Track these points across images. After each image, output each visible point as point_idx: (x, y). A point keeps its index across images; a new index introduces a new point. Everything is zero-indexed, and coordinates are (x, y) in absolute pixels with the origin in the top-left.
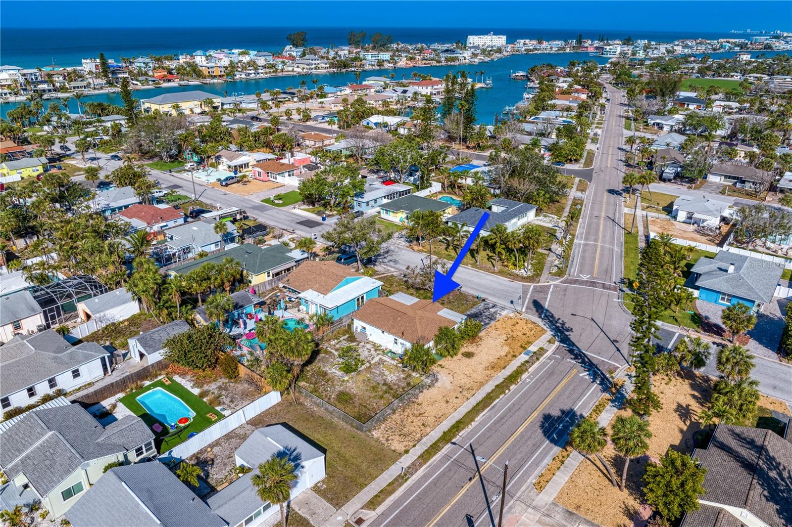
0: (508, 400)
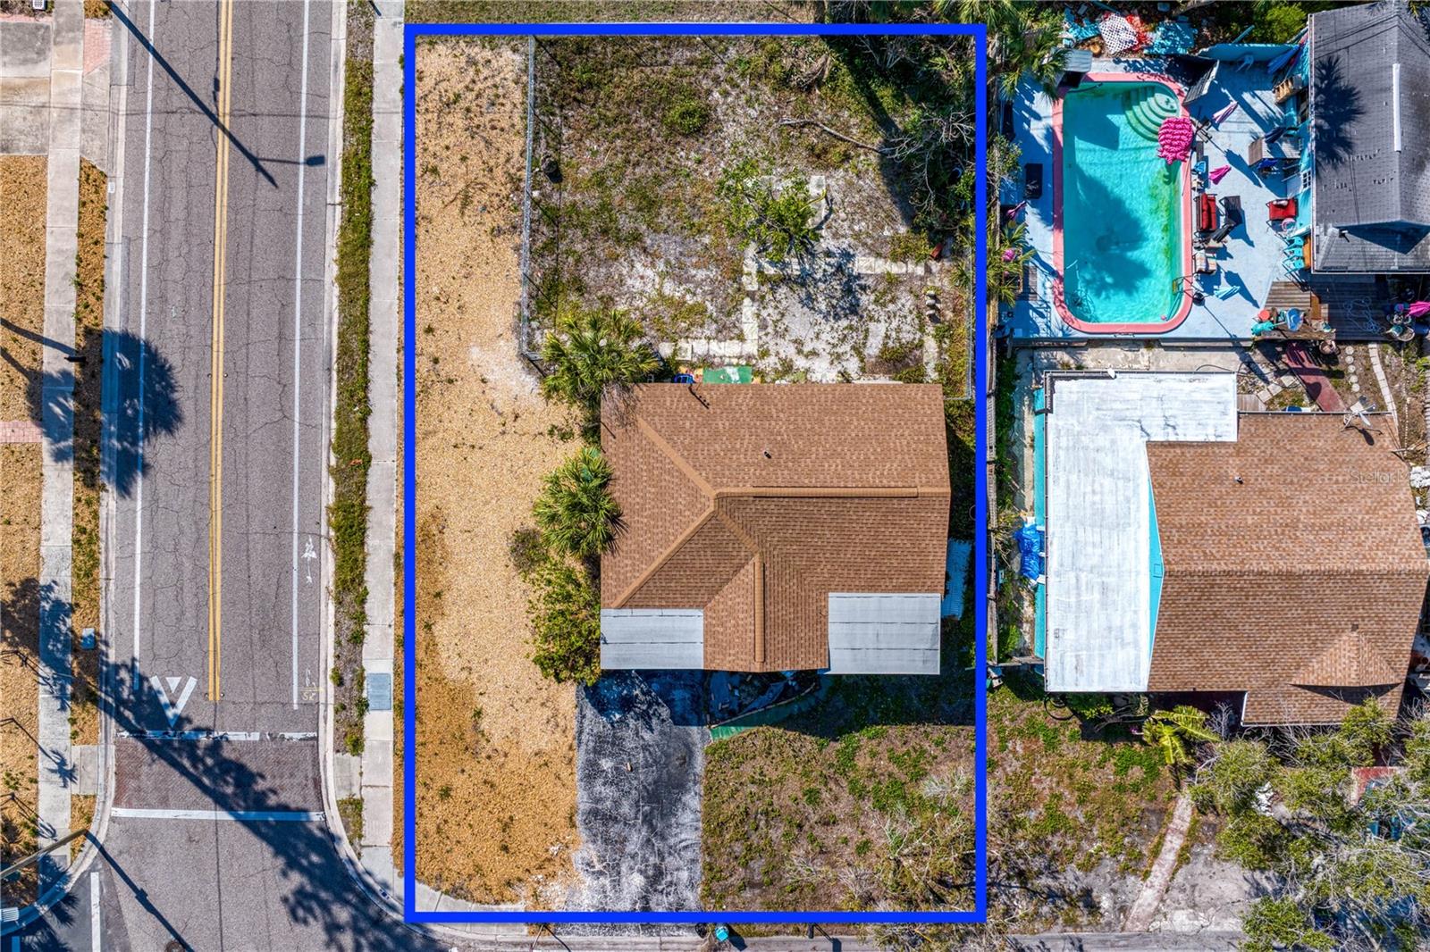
0: (309, 426)
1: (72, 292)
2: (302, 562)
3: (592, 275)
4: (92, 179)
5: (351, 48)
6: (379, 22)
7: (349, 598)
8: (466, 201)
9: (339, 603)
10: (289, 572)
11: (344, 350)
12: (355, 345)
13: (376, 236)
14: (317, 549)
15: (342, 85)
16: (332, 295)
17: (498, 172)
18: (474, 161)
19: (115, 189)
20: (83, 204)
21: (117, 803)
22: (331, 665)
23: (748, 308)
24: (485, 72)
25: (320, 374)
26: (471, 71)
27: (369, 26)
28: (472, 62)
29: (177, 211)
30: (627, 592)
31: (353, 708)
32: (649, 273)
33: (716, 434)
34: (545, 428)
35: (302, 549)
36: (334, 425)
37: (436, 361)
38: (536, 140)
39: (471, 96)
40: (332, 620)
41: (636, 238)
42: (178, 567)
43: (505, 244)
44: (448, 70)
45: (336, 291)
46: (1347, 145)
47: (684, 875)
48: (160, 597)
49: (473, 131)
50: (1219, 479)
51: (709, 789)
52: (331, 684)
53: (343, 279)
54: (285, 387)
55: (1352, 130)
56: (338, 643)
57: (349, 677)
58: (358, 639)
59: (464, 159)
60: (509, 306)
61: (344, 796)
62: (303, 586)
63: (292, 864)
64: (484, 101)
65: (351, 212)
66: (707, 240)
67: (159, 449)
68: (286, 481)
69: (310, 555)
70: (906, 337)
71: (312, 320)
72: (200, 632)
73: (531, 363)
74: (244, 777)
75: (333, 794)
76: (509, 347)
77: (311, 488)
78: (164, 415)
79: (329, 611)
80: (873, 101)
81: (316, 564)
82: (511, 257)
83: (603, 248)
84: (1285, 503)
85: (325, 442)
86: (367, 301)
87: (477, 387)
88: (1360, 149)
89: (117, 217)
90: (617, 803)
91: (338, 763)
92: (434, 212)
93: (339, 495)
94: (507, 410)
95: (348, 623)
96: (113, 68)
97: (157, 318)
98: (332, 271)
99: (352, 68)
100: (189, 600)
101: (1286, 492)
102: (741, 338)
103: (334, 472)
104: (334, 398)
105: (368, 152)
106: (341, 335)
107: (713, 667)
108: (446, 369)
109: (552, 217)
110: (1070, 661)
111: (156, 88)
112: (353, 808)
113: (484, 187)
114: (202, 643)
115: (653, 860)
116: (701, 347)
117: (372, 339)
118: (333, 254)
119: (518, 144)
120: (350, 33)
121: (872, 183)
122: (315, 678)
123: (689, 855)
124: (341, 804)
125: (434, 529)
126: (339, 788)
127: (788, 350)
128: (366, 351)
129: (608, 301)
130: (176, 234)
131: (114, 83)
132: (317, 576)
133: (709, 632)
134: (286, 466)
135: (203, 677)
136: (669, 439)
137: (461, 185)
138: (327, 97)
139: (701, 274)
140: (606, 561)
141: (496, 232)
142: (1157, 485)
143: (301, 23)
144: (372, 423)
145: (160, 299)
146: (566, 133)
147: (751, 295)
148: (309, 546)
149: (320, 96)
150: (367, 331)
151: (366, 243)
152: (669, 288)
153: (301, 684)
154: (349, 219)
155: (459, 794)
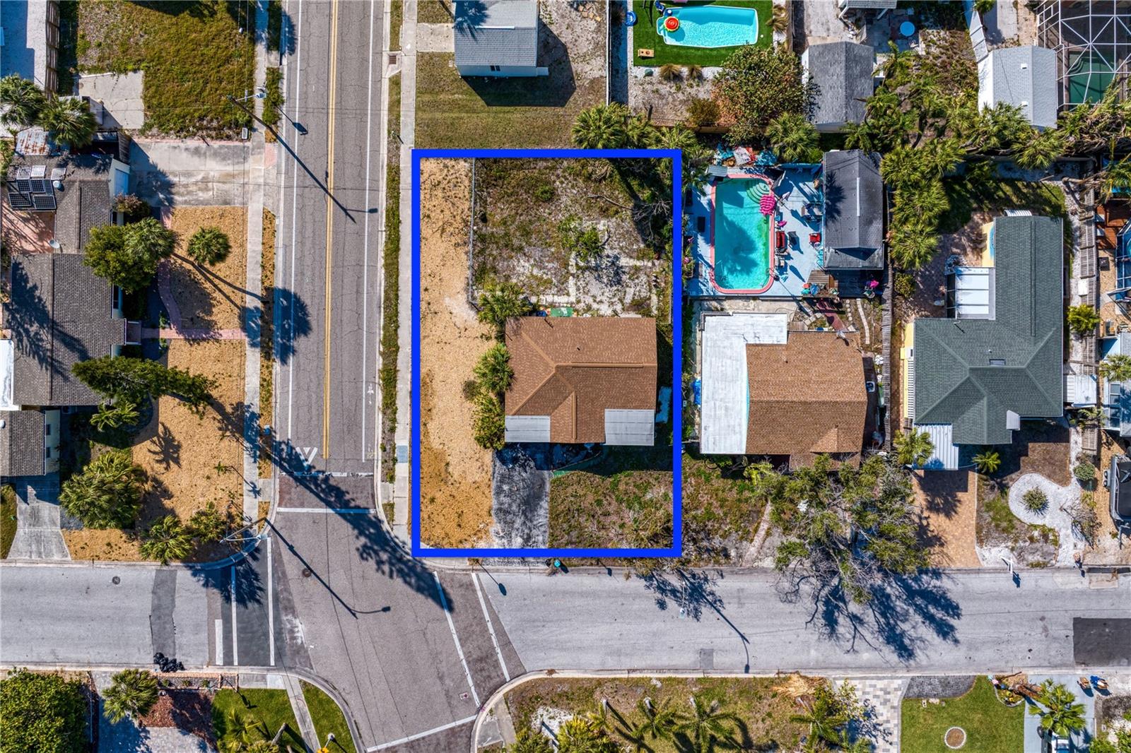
0: (370, 332)
1: (260, 270)
2: (367, 395)
3: (500, 265)
4: (268, 217)
5: (389, 158)
6: (402, 147)
7: (389, 411)
8: (443, 231)
9: (384, 413)
10: (361, 400)
11: (387, 299)
12: (392, 296)
13: (402, 246)
14: (374, 389)
15: (385, 176)
16: (381, 273)
17: (458, 218)
18: (447, 212)
19: (280, 222)
20: (264, 229)
21: (280, 505)
22: (380, 442)
23: (571, 281)
24: (452, 171)
25: (376, 309)
26: (446, 170)
27: (398, 148)
28: (446, 166)
29: (309, 233)
30: (517, 408)
31: (390, 462)
32: (527, 264)
33: (556, 340)
34: (479, 335)
35: (367, 389)
36: (382, 332)
37: (429, 304)
38: (475, 203)
39: (445, 182)
40: (380, 422)
41: (521, 249)
42: (309, 397)
43: (461, 251)
44: (435, 170)
45: (383, 271)
46: (838, 212)
47: (541, 538)
48: (301, 411)
49: (446, 199)
50: (777, 361)
51: (552, 499)
52: (380, 450)
53: (386, 266)
54: (360, 315)
55: (840, 206)
56: (384, 432)
57: (389, 448)
58: (393, 430)
59: (442, 211)
60: (463, 279)
61: (386, 502)
62: (367, 406)
63: (361, 533)
64: (451, 184)
65: (390, 235)
66: (553, 250)
67: (301, 343)
68: (360, 358)
69: (371, 392)
70: (643, 295)
71: (372, 284)
72: (320, 426)
73: (473, 306)
74: (339, 493)
75: (380, 501)
76: (462, 298)
77: (371, 361)
78: (303, 327)
79: (379, 418)
80: (629, 187)
81: (373, 396)
82: (464, 257)
83: (505, 253)
84: (806, 371)
85: (378, 340)
86: (398, 276)
87: (448, 316)
88: (844, 214)
89: (280, 235)
90: (510, 505)
91: (383, 487)
92: (428, 236)
93: (384, 365)
94: (462, 326)
95: (388, 423)
96: (278, 166)
97: (299, 283)
98: (381, 262)
99: (390, 167)
100: (314, 412)
101: (807, 366)
102: (568, 294)
103: (382, 354)
104: (382, 320)
105: (398, 208)
106: (385, 292)
107: (554, 441)
108: (433, 308)
109: (482, 238)
110: (711, 440)
111: (298, 175)
112: (390, 507)
113: (451, 224)
114: (320, 432)
115: (526, 531)
116: (550, 298)
117: (400, 293)
118: (381, 254)
119: (467, 205)
120: (389, 151)
121: (628, 225)
122: (372, 448)
123: (543, 529)
124: (384, 506)
125: (428, 380)
126: (383, 498)
127: (589, 300)
128: (397, 300)
129: (507, 278)
130: (308, 244)
131: (279, 173)
132: (374, 401)
133: (552, 426)
134: (360, 351)
135: (320, 447)
136: (536, 342)
137: (441, 223)
138: (378, 181)
139: (550, 265)
140: (507, 395)
141: (457, 245)
142: (749, 363)
143: (366, 146)
144: (400, 332)
145: (301, 273)
146: (489, 200)
147: (573, 275)
148: (370, 388)
149: (375, 180)
150: (397, 290)
151: (397, 249)
152: (535, 272)
153: (366, 451)
154: (389, 238)
155: (438, 501)
